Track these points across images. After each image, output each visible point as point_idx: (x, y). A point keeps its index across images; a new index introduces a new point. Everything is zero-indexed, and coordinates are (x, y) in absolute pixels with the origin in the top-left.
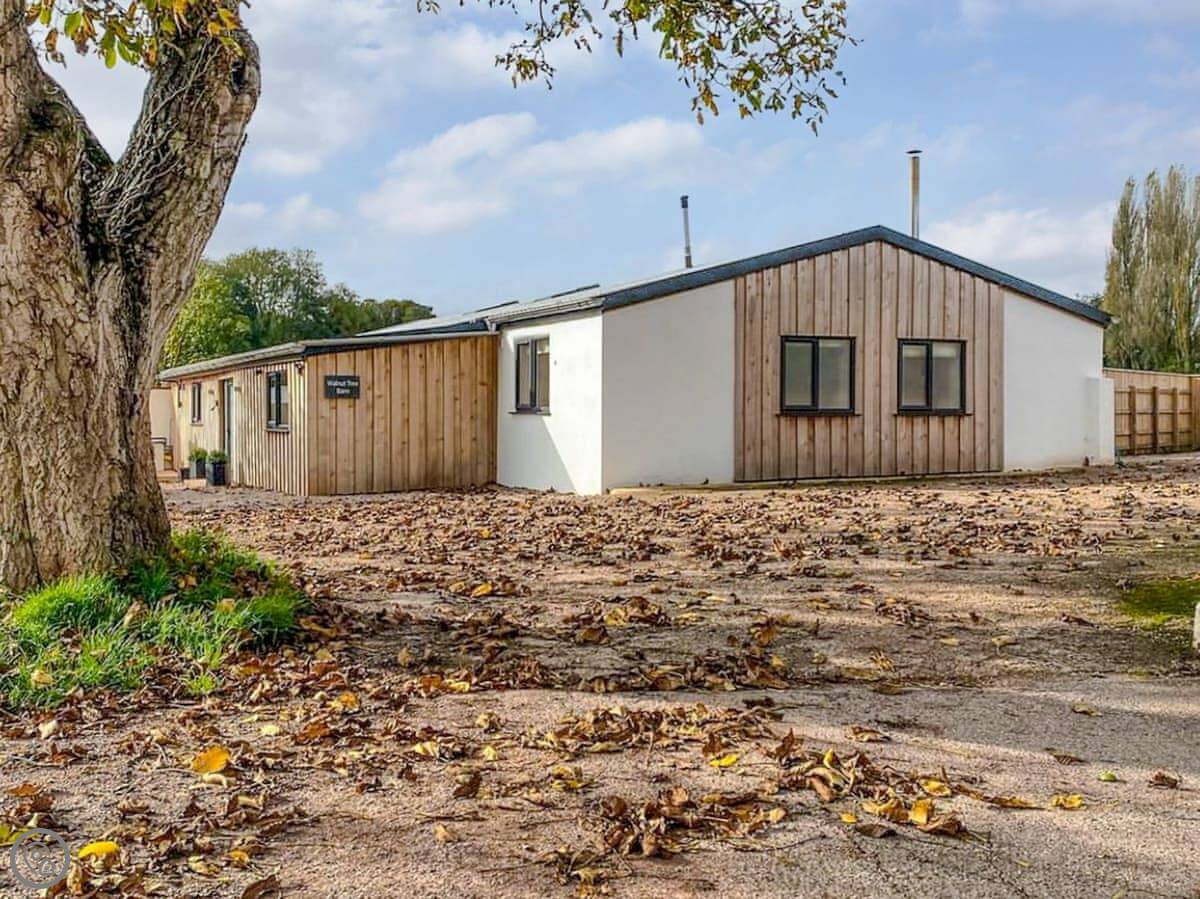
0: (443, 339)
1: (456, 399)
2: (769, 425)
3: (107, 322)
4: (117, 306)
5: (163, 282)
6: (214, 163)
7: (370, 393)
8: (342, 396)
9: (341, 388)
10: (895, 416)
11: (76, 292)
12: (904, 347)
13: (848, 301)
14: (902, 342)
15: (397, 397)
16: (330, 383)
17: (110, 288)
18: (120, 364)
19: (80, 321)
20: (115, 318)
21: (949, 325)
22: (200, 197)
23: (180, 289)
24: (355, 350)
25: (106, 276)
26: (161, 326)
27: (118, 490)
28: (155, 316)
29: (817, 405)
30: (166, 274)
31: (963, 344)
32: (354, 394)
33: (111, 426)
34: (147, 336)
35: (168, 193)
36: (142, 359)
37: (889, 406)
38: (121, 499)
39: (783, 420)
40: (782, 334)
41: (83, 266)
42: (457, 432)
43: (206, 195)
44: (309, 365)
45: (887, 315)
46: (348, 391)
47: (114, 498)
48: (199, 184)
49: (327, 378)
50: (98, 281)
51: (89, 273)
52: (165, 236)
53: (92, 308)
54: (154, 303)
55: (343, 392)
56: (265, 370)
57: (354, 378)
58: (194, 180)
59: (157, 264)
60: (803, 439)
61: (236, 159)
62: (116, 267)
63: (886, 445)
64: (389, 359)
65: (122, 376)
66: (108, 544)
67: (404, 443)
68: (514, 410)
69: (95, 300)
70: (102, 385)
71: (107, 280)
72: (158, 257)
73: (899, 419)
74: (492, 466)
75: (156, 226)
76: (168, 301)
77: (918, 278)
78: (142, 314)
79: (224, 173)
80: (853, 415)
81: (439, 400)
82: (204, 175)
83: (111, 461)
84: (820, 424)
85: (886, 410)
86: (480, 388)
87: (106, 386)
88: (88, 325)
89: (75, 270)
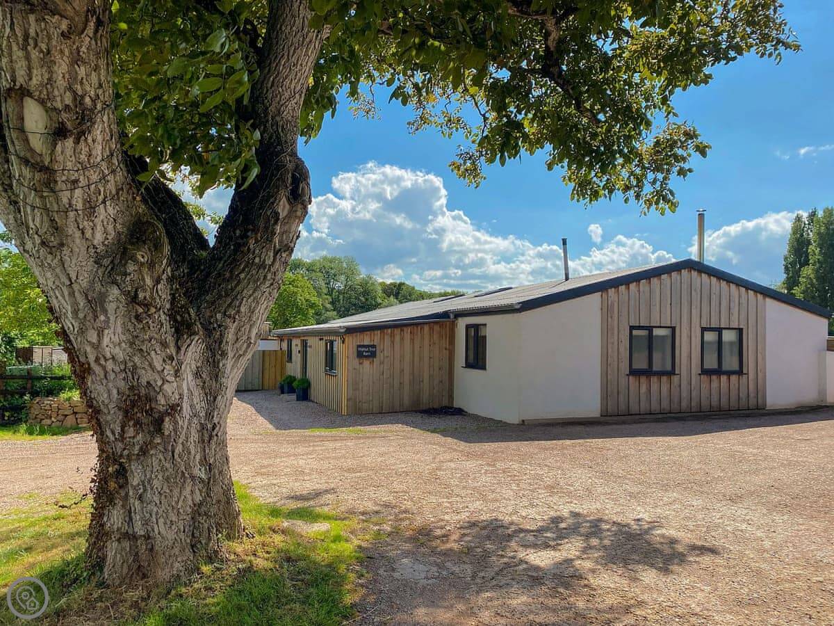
0: (424, 323)
1: (430, 358)
2: (623, 380)
3: (190, 377)
4: (199, 365)
5: (237, 339)
6: (276, 254)
7: (382, 355)
8: (366, 357)
9: (366, 352)
10: (700, 374)
11: (164, 361)
12: (705, 332)
13: (671, 304)
14: (704, 330)
15: (397, 356)
16: (360, 349)
17: (193, 352)
18: (200, 405)
19: (167, 381)
20: (197, 374)
21: (732, 318)
22: (265, 277)
23: (251, 343)
24: (373, 330)
25: (189, 346)
26: (235, 371)
27: (198, 498)
28: (232, 363)
29: (652, 368)
30: (240, 334)
31: (740, 330)
32: (373, 355)
33: (193, 452)
34: (224, 380)
35: (242, 276)
36: (220, 397)
37: (696, 369)
38: (200, 505)
39: (631, 377)
40: (631, 325)
41: (170, 339)
42: (431, 376)
43: (269, 276)
44: (348, 339)
45: (695, 312)
46: (369, 354)
47: (195, 505)
48: (264, 269)
49: (359, 346)
50: (183, 349)
51: (177, 343)
52: (239, 306)
53: (177, 371)
54: (230, 354)
55: (367, 354)
56: (325, 338)
57: (374, 346)
58: (262, 266)
59: (232, 328)
60: (644, 389)
61: (292, 250)
62: (197, 338)
63: (694, 394)
64: (392, 335)
65: (203, 414)
66: (188, 541)
67: (401, 383)
68: (464, 366)
69: (180, 363)
70: (186, 423)
71: (191, 347)
72: (234, 322)
73: (702, 376)
74: (451, 397)
75: (233, 300)
76: (241, 353)
77: (713, 291)
78: (221, 365)
79: (283, 259)
80: (675, 374)
81: (421, 359)
82: (268, 262)
83: (193, 478)
84: (654, 379)
85: (693, 372)
86: (444, 351)
87: (189, 424)
88: (175, 383)
89: (164, 345)
